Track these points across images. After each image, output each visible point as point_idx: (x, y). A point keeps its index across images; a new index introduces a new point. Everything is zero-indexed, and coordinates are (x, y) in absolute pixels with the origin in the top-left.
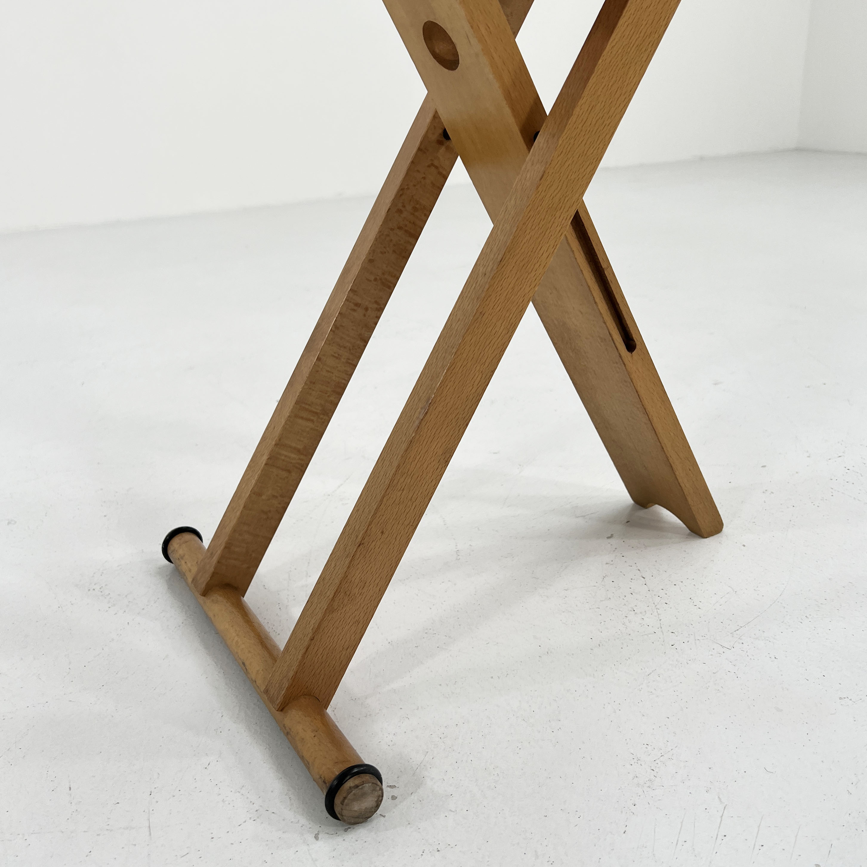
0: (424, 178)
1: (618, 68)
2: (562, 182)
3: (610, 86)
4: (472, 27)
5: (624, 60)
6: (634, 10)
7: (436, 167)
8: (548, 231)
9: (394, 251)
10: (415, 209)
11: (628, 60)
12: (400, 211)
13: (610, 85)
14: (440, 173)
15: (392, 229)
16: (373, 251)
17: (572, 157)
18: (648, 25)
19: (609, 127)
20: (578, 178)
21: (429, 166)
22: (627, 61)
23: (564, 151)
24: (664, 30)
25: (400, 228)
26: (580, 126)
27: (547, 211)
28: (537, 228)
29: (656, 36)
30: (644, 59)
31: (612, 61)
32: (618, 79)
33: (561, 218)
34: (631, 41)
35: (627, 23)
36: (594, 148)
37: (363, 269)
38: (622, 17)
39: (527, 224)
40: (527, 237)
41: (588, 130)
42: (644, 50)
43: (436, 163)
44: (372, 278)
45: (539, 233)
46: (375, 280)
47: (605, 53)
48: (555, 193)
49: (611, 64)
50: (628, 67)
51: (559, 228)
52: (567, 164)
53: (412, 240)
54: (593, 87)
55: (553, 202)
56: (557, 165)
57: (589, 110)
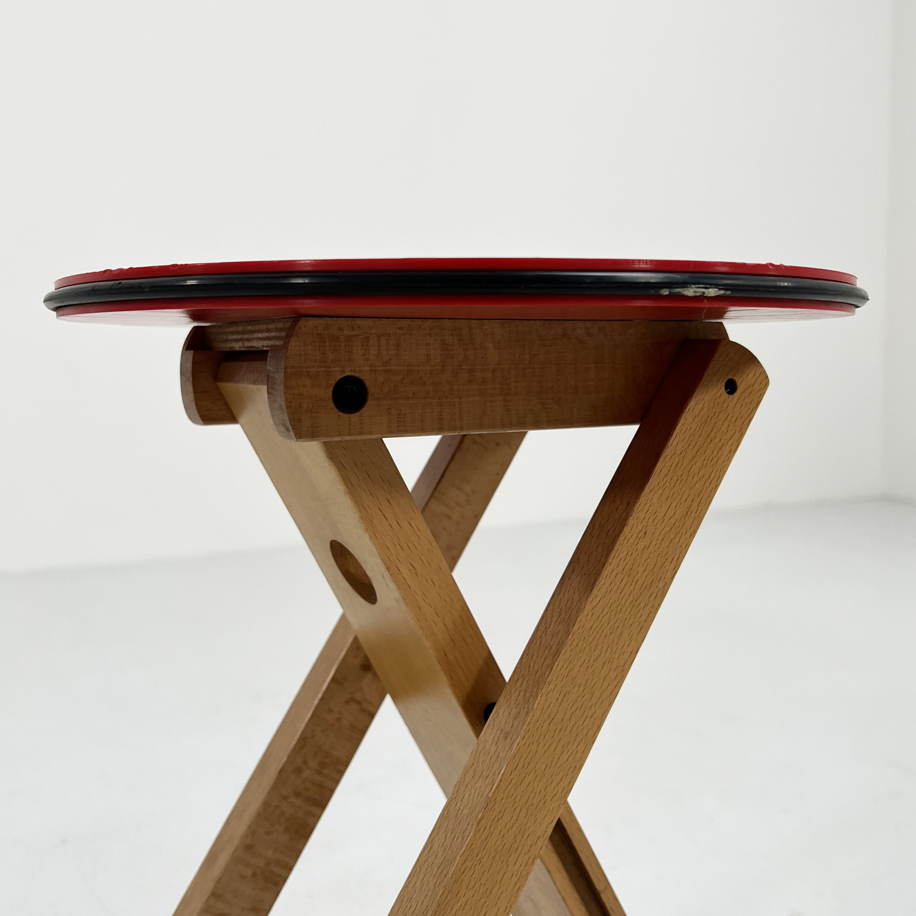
0: (339, 719)
1: (604, 634)
2: (518, 810)
3: (592, 661)
4: (388, 569)
5: (612, 622)
6: (625, 553)
7: (358, 702)
8: (497, 886)
9: (287, 830)
10: (323, 765)
11: (618, 622)
12: (298, 771)
13: (593, 659)
14: (363, 710)
15: (285, 798)
16: (252, 831)
17: (534, 771)
18: (646, 572)
19: (592, 720)
20: (544, 801)
21: (347, 702)
22: (616, 625)
23: (521, 765)
24: (673, 574)
25: (297, 794)
26: (545, 725)
27: (495, 856)
28: (478, 884)
29: (661, 584)
30: (643, 618)
31: (594, 627)
32: (605, 648)
33: (518, 864)
34: (622, 595)
35: (614, 573)
36: (570, 752)
37: (235, 859)
38: (607, 564)
39: (459, 882)
40: (460, 901)
41: (559, 728)
42: (642, 605)
43: (358, 696)
44: (249, 872)
45: (481, 892)
46: (254, 875)
47: (582, 617)
48: (507, 828)
49: (592, 630)
50: (618, 632)
51: (514, 879)
52: (526, 782)
53: (315, 810)
54: (565, 666)
55: (504, 842)
56: (509, 787)
57: (560, 700)
